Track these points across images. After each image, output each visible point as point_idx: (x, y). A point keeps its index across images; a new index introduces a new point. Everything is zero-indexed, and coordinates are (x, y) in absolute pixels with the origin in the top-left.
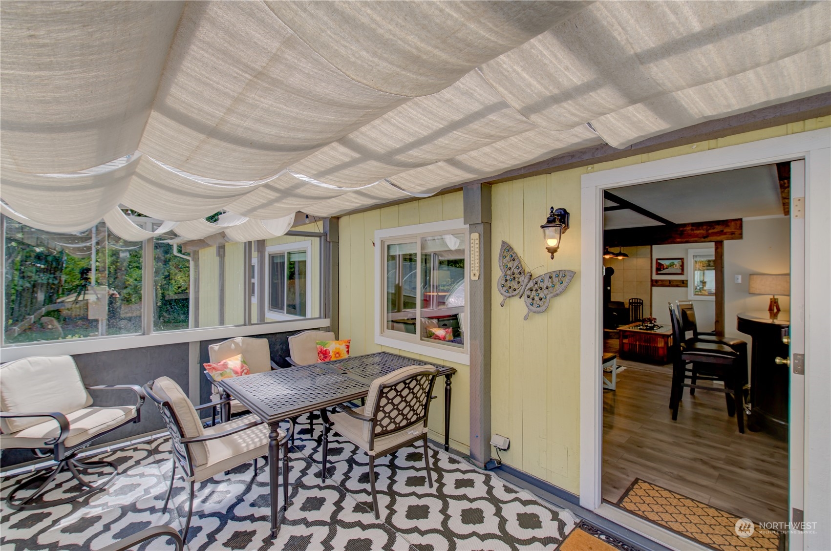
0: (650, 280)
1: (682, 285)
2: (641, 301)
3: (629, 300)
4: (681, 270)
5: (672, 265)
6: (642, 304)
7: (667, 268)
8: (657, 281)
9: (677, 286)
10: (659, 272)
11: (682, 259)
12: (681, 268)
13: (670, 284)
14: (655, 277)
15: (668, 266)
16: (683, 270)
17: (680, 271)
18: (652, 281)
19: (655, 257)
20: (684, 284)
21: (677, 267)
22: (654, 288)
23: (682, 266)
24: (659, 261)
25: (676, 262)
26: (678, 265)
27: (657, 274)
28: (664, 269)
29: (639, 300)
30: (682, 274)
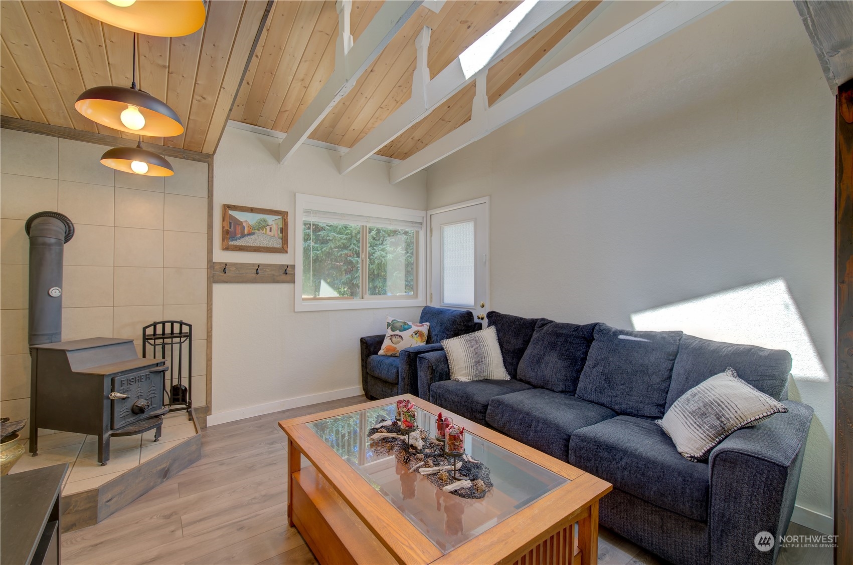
0: (205, 264)
1: (284, 277)
2: (185, 329)
3: (144, 329)
4: (281, 241)
5: (262, 226)
6: (189, 336)
7: (250, 234)
8: (225, 268)
9: (274, 280)
10: (231, 243)
11: (283, 215)
12: (281, 235)
13: (258, 274)
14: (221, 256)
15: (253, 228)
16: (285, 240)
17: (277, 244)
18: (211, 265)
19: (219, 200)
20: (286, 274)
21: (272, 234)
22: (217, 288)
23: (284, 231)
24: (231, 212)
25: (271, 219)
26: (274, 228)
27: (226, 248)
28: (243, 236)
29: (177, 327)
30: (283, 250)
